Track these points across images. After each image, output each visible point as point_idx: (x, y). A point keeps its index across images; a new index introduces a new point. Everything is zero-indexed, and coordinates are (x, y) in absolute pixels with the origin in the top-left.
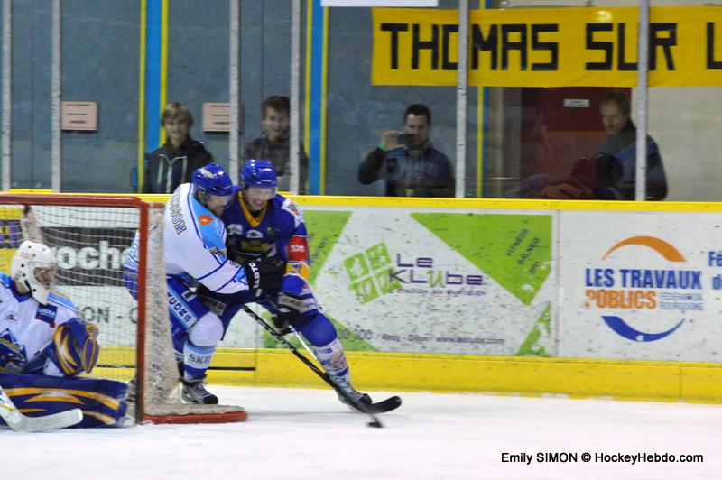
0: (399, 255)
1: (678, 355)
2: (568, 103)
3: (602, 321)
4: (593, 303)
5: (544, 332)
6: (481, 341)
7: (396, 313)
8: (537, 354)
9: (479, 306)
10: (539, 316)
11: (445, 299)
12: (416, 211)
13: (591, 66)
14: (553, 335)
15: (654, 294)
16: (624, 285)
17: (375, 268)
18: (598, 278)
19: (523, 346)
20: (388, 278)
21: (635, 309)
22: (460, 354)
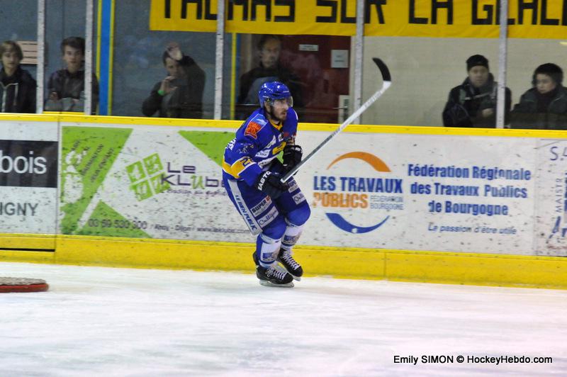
0: (169, 163)
1: (384, 244)
3: (325, 216)
4: (319, 203)
6: (232, 231)
7: (166, 209)
11: (204, 198)
12: (183, 129)
13: (320, 19)
15: (366, 197)
16: (343, 189)
17: (150, 173)
18: (323, 183)
20: (160, 181)
21: (351, 208)
22: (216, 241)
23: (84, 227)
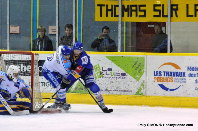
0: (103, 68)
1: (179, 95)
2: (149, 26)
3: (158, 85)
4: (156, 81)
5: (143, 89)
6: (125, 91)
7: (102, 84)
8: (141, 95)
9: (125, 81)
10: (141, 84)
11: (115, 80)
12: (107, 56)
13: (155, 16)
14: (145, 89)
15: (173, 78)
16: (164, 76)
18: (157, 74)
19: (137, 92)
20: (100, 74)
21: (167, 82)
22: (119, 95)
23: (73, 90)
